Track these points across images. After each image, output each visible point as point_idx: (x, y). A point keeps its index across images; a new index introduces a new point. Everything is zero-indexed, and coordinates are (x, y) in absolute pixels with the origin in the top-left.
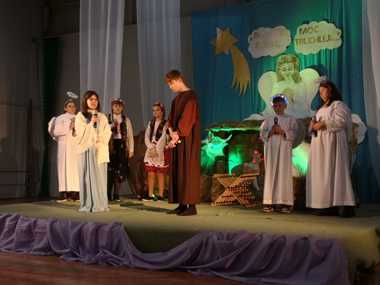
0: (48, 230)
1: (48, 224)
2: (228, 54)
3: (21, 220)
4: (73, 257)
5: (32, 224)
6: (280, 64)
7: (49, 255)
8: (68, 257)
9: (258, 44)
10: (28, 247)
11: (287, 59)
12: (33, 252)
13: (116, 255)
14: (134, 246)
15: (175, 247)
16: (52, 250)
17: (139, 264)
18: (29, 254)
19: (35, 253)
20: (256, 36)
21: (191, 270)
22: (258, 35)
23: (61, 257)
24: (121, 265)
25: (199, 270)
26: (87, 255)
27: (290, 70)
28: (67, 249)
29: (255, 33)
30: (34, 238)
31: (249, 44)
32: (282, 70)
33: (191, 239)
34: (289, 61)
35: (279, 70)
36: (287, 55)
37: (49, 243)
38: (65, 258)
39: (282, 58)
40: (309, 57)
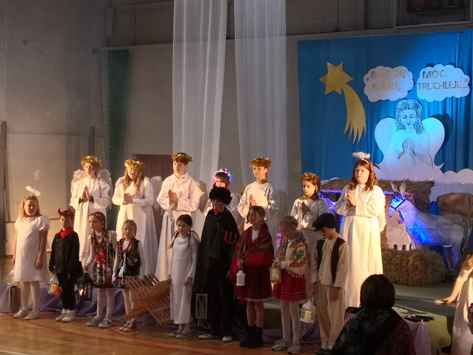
2: (340, 94)
6: (401, 110)
9: (375, 85)
11: (408, 105)
20: (374, 76)
22: (376, 74)
27: (411, 118)
29: (372, 72)
31: (365, 85)
32: (403, 117)
34: (410, 108)
35: (399, 117)
36: (408, 101)
39: (403, 103)
40: (432, 104)
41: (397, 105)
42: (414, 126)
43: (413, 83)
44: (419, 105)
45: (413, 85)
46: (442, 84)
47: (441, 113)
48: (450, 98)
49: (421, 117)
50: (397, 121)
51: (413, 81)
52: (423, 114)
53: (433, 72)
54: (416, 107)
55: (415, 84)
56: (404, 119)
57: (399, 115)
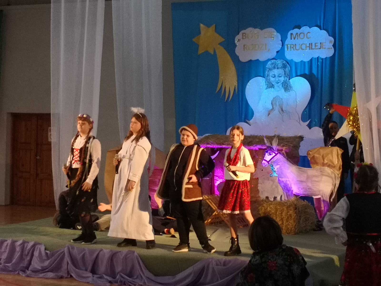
2: (212, 53)
6: (270, 69)
11: (276, 64)
15: (182, 271)
22: (246, 36)
27: (280, 77)
29: (243, 34)
32: (272, 76)
33: (195, 265)
34: (279, 68)
35: (268, 76)
39: (272, 63)
40: (299, 64)
41: (266, 65)
42: (283, 85)
43: (281, 44)
44: (287, 65)
45: (281, 46)
46: (308, 45)
47: (307, 72)
48: (315, 58)
49: (289, 77)
50: (267, 80)
51: (281, 42)
52: (291, 74)
53: (300, 34)
54: (284, 67)
55: (283, 45)
56: (273, 78)
57: (268, 74)
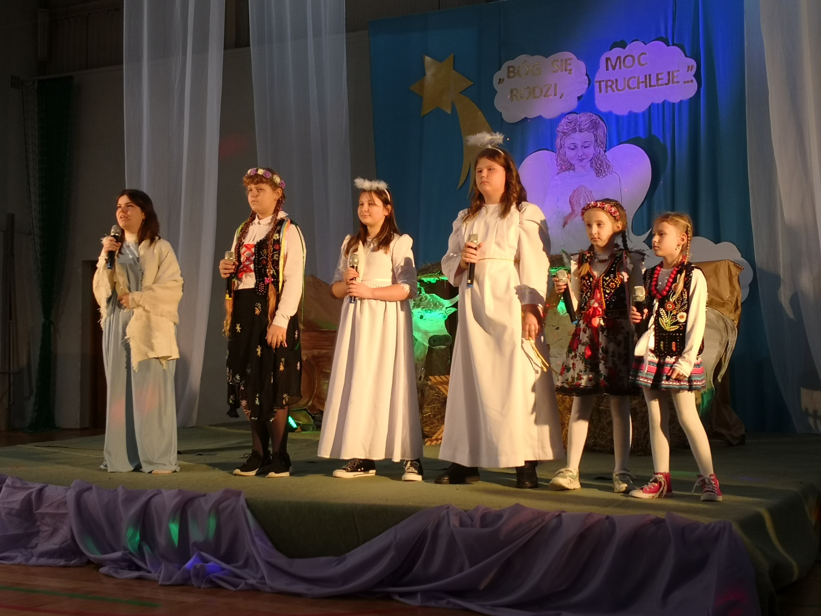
0: (71, 509)
1: (71, 495)
2: (449, 112)
3: (8, 486)
4: (130, 570)
5: (33, 497)
6: (565, 134)
7: (74, 566)
8: (120, 571)
9: (515, 92)
10: (26, 548)
12: (37, 560)
13: (228, 563)
14: (270, 544)
15: (363, 543)
16: (81, 554)
17: (281, 584)
18: (29, 563)
19: (43, 561)
20: (511, 75)
21: (402, 595)
22: (516, 71)
23: (102, 570)
24: (242, 586)
25: (419, 595)
26: (163, 567)
27: (585, 147)
28: (114, 551)
29: (509, 67)
30: (38, 526)
31: (496, 92)
32: (569, 148)
33: (398, 526)
34: (583, 129)
35: (561, 147)
36: (578, 116)
37: (73, 537)
38: (111, 572)
39: (569, 121)
40: (626, 119)
41: (557, 126)
43: (587, 82)
45: (587, 86)
46: (642, 79)
47: (641, 134)
48: (658, 104)
49: (605, 146)
50: (559, 155)
51: (586, 77)
52: (608, 139)
53: (625, 58)
54: (594, 126)
55: (592, 83)
56: (572, 151)
57: (561, 143)
